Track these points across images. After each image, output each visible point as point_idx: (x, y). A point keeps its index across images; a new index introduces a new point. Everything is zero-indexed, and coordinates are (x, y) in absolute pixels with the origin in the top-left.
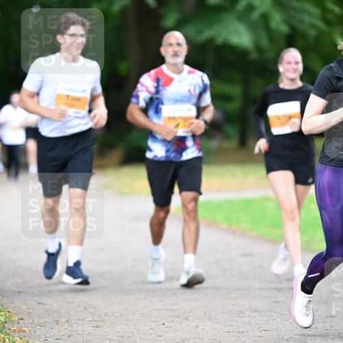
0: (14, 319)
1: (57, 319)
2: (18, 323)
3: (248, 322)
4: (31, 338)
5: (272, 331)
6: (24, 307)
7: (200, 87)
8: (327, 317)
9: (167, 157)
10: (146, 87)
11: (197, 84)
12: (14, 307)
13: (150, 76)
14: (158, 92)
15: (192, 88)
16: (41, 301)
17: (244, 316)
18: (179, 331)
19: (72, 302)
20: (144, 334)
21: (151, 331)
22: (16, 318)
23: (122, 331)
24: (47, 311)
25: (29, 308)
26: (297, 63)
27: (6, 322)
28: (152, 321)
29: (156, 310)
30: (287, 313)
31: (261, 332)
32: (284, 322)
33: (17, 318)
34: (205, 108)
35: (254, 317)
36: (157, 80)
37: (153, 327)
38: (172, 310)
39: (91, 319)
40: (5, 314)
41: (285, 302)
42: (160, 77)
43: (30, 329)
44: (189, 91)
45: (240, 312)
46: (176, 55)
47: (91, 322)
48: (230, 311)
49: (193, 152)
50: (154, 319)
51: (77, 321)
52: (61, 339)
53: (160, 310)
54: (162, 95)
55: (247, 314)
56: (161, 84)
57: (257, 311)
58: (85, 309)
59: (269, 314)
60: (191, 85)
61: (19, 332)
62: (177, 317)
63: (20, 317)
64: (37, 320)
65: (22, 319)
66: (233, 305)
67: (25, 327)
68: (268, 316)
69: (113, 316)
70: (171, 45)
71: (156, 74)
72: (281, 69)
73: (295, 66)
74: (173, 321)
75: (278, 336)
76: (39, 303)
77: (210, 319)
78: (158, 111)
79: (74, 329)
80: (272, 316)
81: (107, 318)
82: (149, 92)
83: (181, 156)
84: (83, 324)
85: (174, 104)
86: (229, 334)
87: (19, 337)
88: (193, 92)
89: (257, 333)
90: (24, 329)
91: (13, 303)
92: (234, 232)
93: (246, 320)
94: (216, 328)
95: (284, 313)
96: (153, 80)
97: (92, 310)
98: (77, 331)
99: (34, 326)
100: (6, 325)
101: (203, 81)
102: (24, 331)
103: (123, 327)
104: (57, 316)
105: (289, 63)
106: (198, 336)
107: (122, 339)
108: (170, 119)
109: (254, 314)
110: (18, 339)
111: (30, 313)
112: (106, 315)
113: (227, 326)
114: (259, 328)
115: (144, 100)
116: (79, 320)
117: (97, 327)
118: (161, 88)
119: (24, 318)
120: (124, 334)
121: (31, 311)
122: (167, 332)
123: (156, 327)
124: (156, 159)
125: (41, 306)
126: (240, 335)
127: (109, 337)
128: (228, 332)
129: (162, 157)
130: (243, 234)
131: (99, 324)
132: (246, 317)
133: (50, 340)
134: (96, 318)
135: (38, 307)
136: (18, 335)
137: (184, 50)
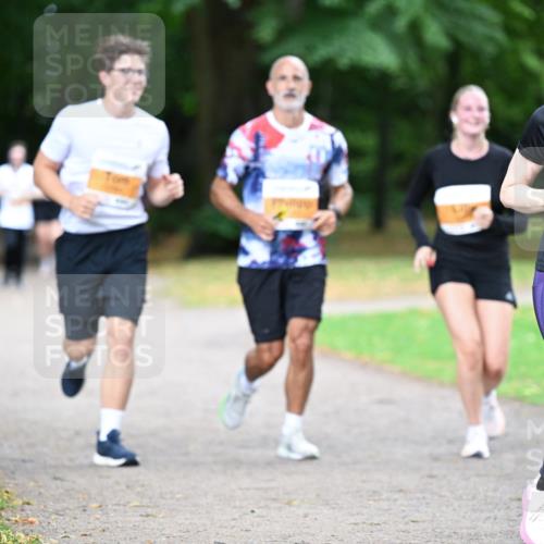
0: (15, 503)
1: (84, 503)
2: (23, 510)
3: (386, 507)
4: (42, 534)
5: (424, 522)
6: (32, 484)
7: (327, 153)
8: (511, 500)
9: (272, 262)
10: (239, 150)
11: (324, 148)
12: (17, 485)
13: (244, 131)
14: (256, 157)
15: (314, 153)
16: (57, 475)
17: (379, 500)
18: (277, 522)
20: (221, 527)
21: (233, 523)
22: (18, 502)
23: (188, 522)
24: (67, 490)
25: (40, 487)
26: (481, 109)
27: (2, 508)
28: (235, 507)
29: (241, 489)
30: (448, 494)
31: (407, 523)
32: (444, 508)
33: (21, 502)
34: (337, 189)
35: (396, 500)
36: (256, 138)
37: (236, 516)
38: (266, 490)
39: (138, 504)
40: (1, 496)
41: (445, 476)
42: (261, 133)
43: (42, 518)
44: (309, 157)
45: (375, 492)
46: (291, 95)
47: (138, 509)
48: (358, 492)
49: (314, 256)
50: (238, 503)
51: (117, 508)
52: (90, 535)
53: (248, 489)
54: (263, 163)
55: (385, 496)
56: (262, 143)
57: (401, 491)
58: (128, 487)
59: (418, 495)
60: (312, 147)
61: (24, 524)
62: (274, 500)
63: (26, 499)
64: (51, 506)
65: (28, 504)
66: (364, 482)
67: (33, 516)
68: (418, 499)
69: (172, 498)
70: (283, 78)
71: (254, 128)
72: (455, 119)
73: (477, 114)
74: (267, 507)
75: (433, 530)
76: (56, 479)
77: (327, 503)
78: (256, 188)
79: (112, 520)
80: (424, 498)
81: (163, 502)
82: (243, 158)
83: (296, 260)
84: (125, 512)
85: (282, 177)
86: (356, 527)
87: (23, 531)
88: (314, 160)
89: (401, 526)
90: (30, 519)
91: (14, 479)
92: (364, 366)
93: (384, 505)
94: (336, 518)
95: (443, 494)
96: (250, 139)
97: (139, 489)
98: (116, 522)
99: (47, 514)
100: (3, 513)
101: (333, 143)
102: (32, 523)
103: (188, 516)
104: (84, 499)
105: (468, 109)
106: (307, 530)
107: (186, 535)
108: (275, 201)
109: (396, 496)
110: (22, 535)
111: (40, 493)
112: (162, 496)
113: (353, 515)
114: (404, 517)
115: (235, 170)
116: (118, 505)
117: (148, 516)
118: (261, 151)
119: (32, 502)
120: (190, 527)
121: (42, 490)
122: (258, 525)
123: (240, 516)
124: (254, 266)
125: (58, 482)
126: (374, 528)
127: (167, 532)
128: (355, 524)
129: (264, 263)
130: (379, 369)
131: (149, 511)
132: (383, 500)
133: (72, 536)
134: (146, 501)
135: (54, 484)
136: (21, 528)
137: (304, 88)
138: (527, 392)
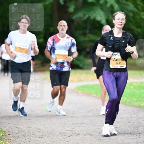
1: (24, 134)
2: (8, 136)
4: (13, 142)
6: (11, 129)
9: (57, 69)
13: (51, 38)
18: (75, 139)
19: (31, 127)
20: (61, 141)
21: (64, 140)
22: (7, 134)
23: (52, 139)
24: (20, 131)
27: (3, 136)
29: (66, 130)
36: (54, 40)
37: (65, 138)
38: (73, 131)
39: (39, 134)
40: (2, 133)
43: (13, 138)
44: (66, 45)
47: (39, 136)
48: (97, 131)
50: (65, 134)
51: (33, 135)
53: (68, 131)
64: (16, 135)
65: (10, 134)
66: (98, 129)
69: (48, 133)
71: (53, 38)
74: (73, 135)
76: (17, 128)
77: (89, 134)
79: (32, 139)
81: (45, 134)
83: (63, 69)
84: (35, 137)
87: (8, 142)
89: (108, 140)
90: (11, 139)
91: (6, 128)
94: (91, 138)
96: (52, 40)
97: (39, 130)
98: (33, 139)
99: (15, 137)
100: (3, 137)
103: (52, 137)
106: (84, 141)
107: (51, 143)
110: (8, 143)
113: (96, 137)
117: (41, 138)
118: (55, 43)
119: (11, 134)
120: (52, 141)
121: (13, 131)
122: (71, 140)
126: (101, 141)
127: (46, 142)
128: (96, 140)
129: (55, 69)
131: (42, 136)
133: (21, 143)
134: (41, 134)
135: (16, 129)
136: (8, 141)
137: (66, 28)
138: (142, 105)
